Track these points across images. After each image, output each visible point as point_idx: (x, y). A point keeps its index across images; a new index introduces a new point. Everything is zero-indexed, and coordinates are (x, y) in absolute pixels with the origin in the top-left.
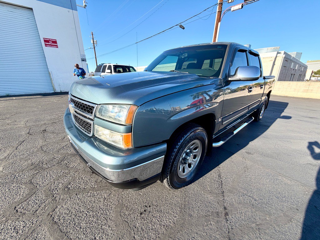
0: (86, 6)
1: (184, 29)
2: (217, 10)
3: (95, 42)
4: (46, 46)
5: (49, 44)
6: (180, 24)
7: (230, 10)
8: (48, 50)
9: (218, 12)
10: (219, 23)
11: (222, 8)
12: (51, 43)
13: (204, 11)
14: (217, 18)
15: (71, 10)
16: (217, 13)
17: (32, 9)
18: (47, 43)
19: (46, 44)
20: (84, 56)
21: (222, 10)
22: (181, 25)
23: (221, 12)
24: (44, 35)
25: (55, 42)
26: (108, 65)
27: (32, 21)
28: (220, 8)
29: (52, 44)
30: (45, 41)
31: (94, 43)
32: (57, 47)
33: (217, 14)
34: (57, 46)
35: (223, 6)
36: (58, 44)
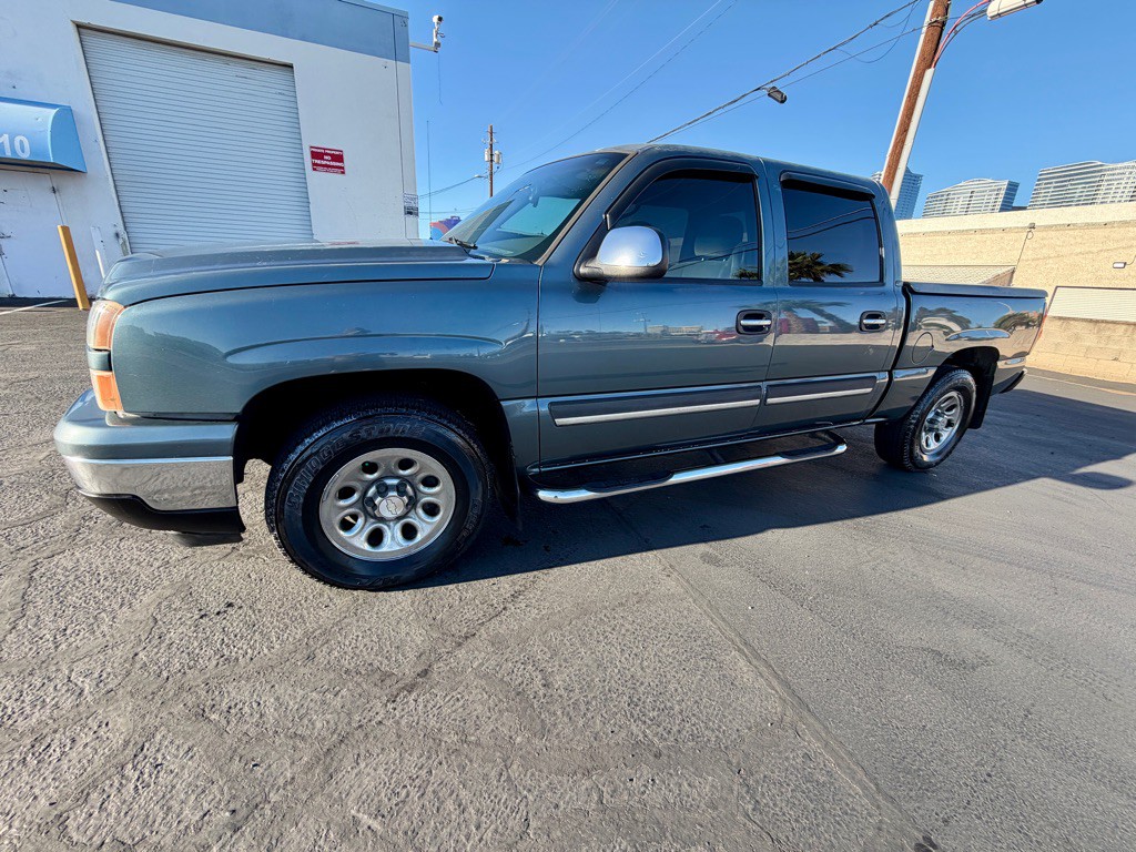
0: (437, 45)
1: (782, 102)
2: (927, 20)
3: (495, 158)
4: (314, 169)
5: (324, 163)
6: (771, 85)
7: (984, 12)
8: (319, 181)
9: (930, 24)
10: (929, 73)
11: (947, 9)
12: (328, 160)
13: (871, 27)
14: (923, 51)
15: (392, 63)
16: (924, 29)
17: (291, 66)
18: (318, 162)
19: (314, 164)
20: (415, 198)
21: (949, 16)
22: (774, 88)
23: (944, 24)
24: (314, 138)
25: (339, 158)
27: (288, 98)
28: (941, 10)
29: (331, 164)
30: (315, 155)
31: (492, 161)
32: (343, 173)
33: (922, 37)
34: (343, 168)
36: (347, 163)
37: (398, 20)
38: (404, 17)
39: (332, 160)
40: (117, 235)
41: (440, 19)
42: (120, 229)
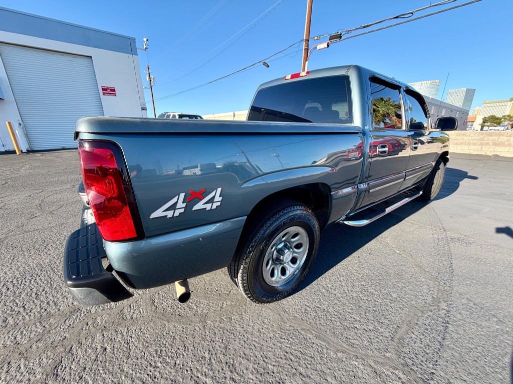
0: (146, 48)
1: (268, 67)
3: (152, 79)
4: (104, 95)
5: (107, 92)
7: (316, 48)
8: (106, 99)
9: (305, 49)
10: (307, 63)
12: (109, 91)
13: (290, 47)
14: (304, 56)
15: (131, 56)
16: (303, 50)
17: (91, 57)
18: (105, 92)
19: (104, 93)
20: (145, 104)
21: (309, 47)
22: (265, 62)
23: (308, 49)
24: (102, 83)
25: (114, 90)
26: (172, 114)
27: (91, 69)
28: (307, 45)
29: (111, 92)
30: (103, 89)
31: (150, 81)
32: (116, 96)
33: (303, 52)
34: (115, 94)
35: (309, 42)
36: (117, 92)
37: (132, 41)
38: (134, 40)
39: (111, 91)
40: (20, 124)
41: (147, 40)
42: (21, 122)
